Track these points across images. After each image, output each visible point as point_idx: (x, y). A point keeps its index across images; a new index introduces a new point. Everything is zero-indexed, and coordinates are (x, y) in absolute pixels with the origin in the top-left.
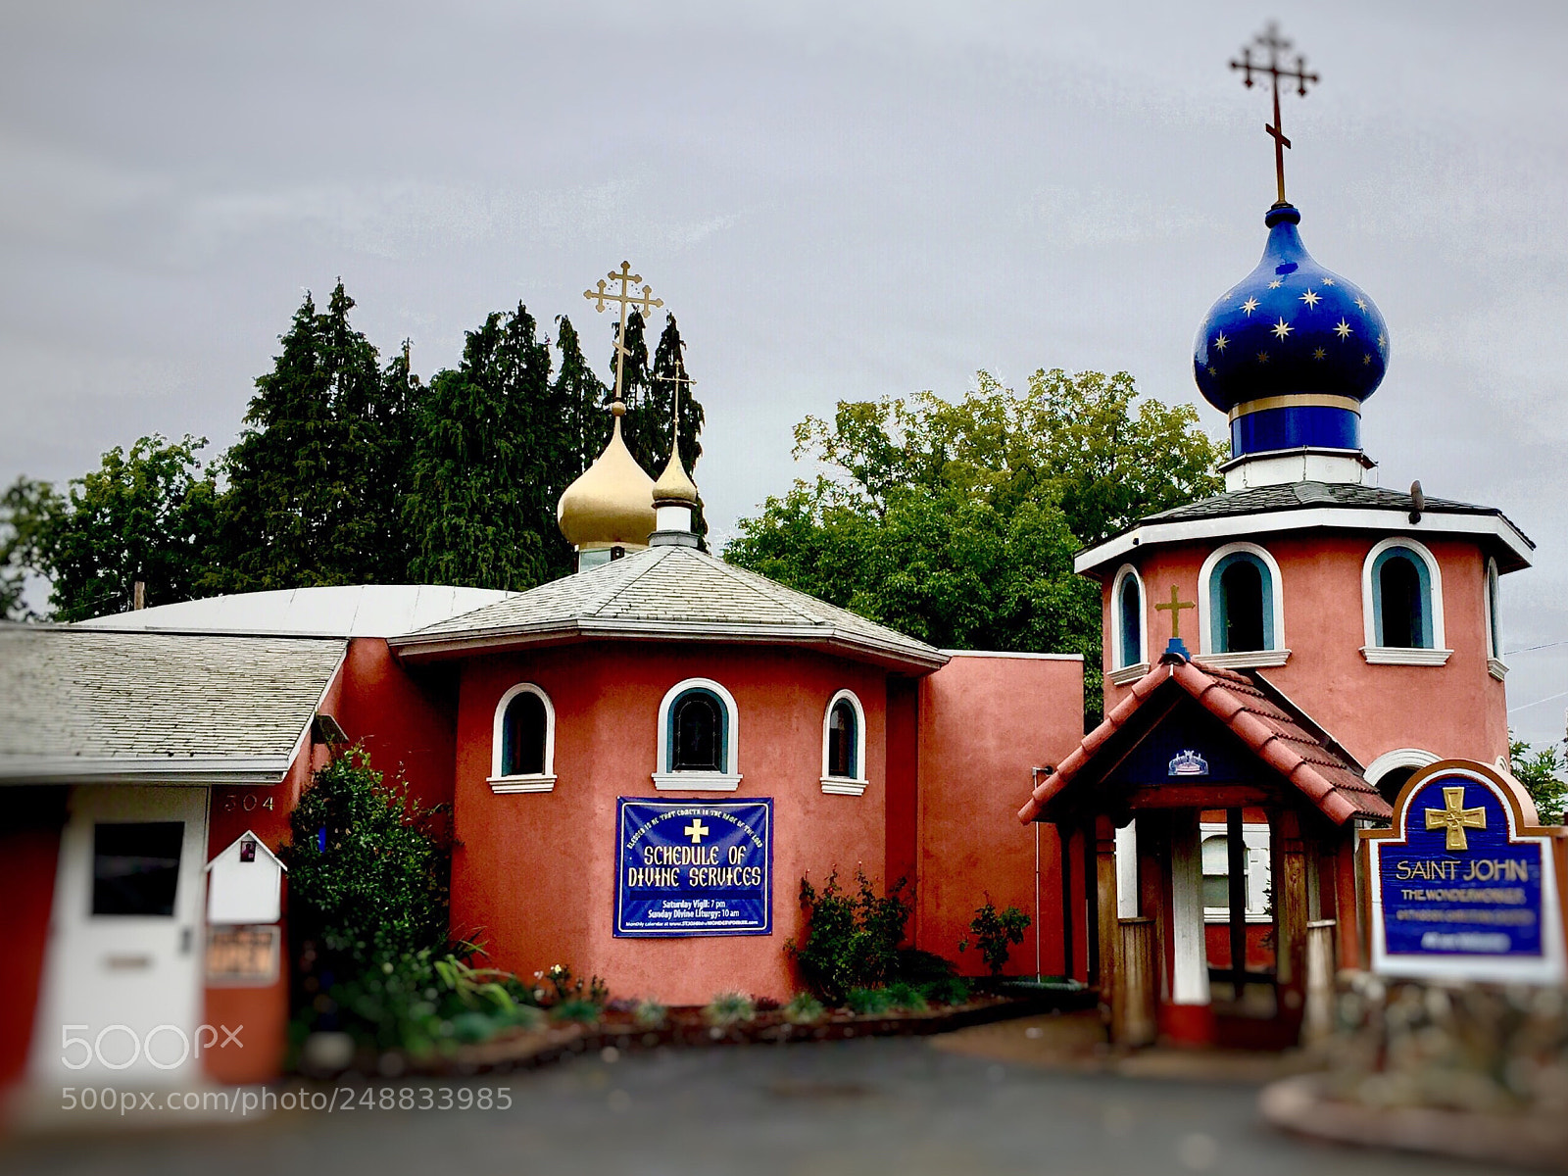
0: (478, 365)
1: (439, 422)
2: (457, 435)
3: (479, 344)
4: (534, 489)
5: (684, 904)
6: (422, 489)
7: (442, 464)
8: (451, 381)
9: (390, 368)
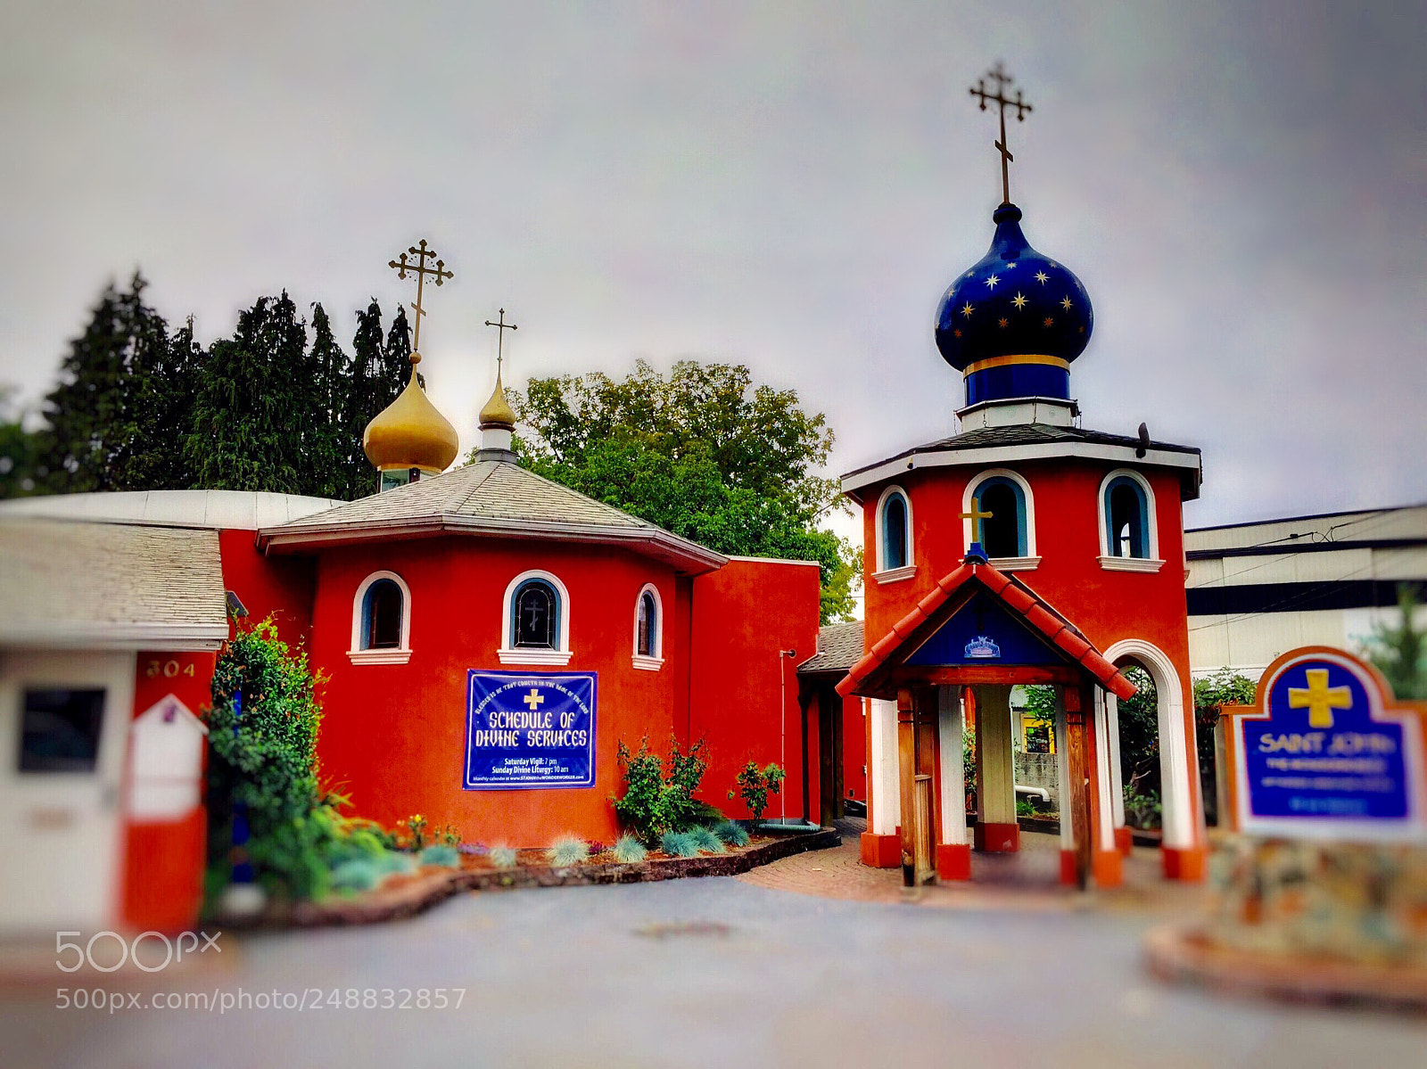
0: (248, 337)
1: (216, 379)
2: (231, 390)
3: (250, 321)
4: (292, 435)
5: (522, 762)
6: (202, 430)
7: (218, 413)
8: (227, 348)
9: (177, 336)
